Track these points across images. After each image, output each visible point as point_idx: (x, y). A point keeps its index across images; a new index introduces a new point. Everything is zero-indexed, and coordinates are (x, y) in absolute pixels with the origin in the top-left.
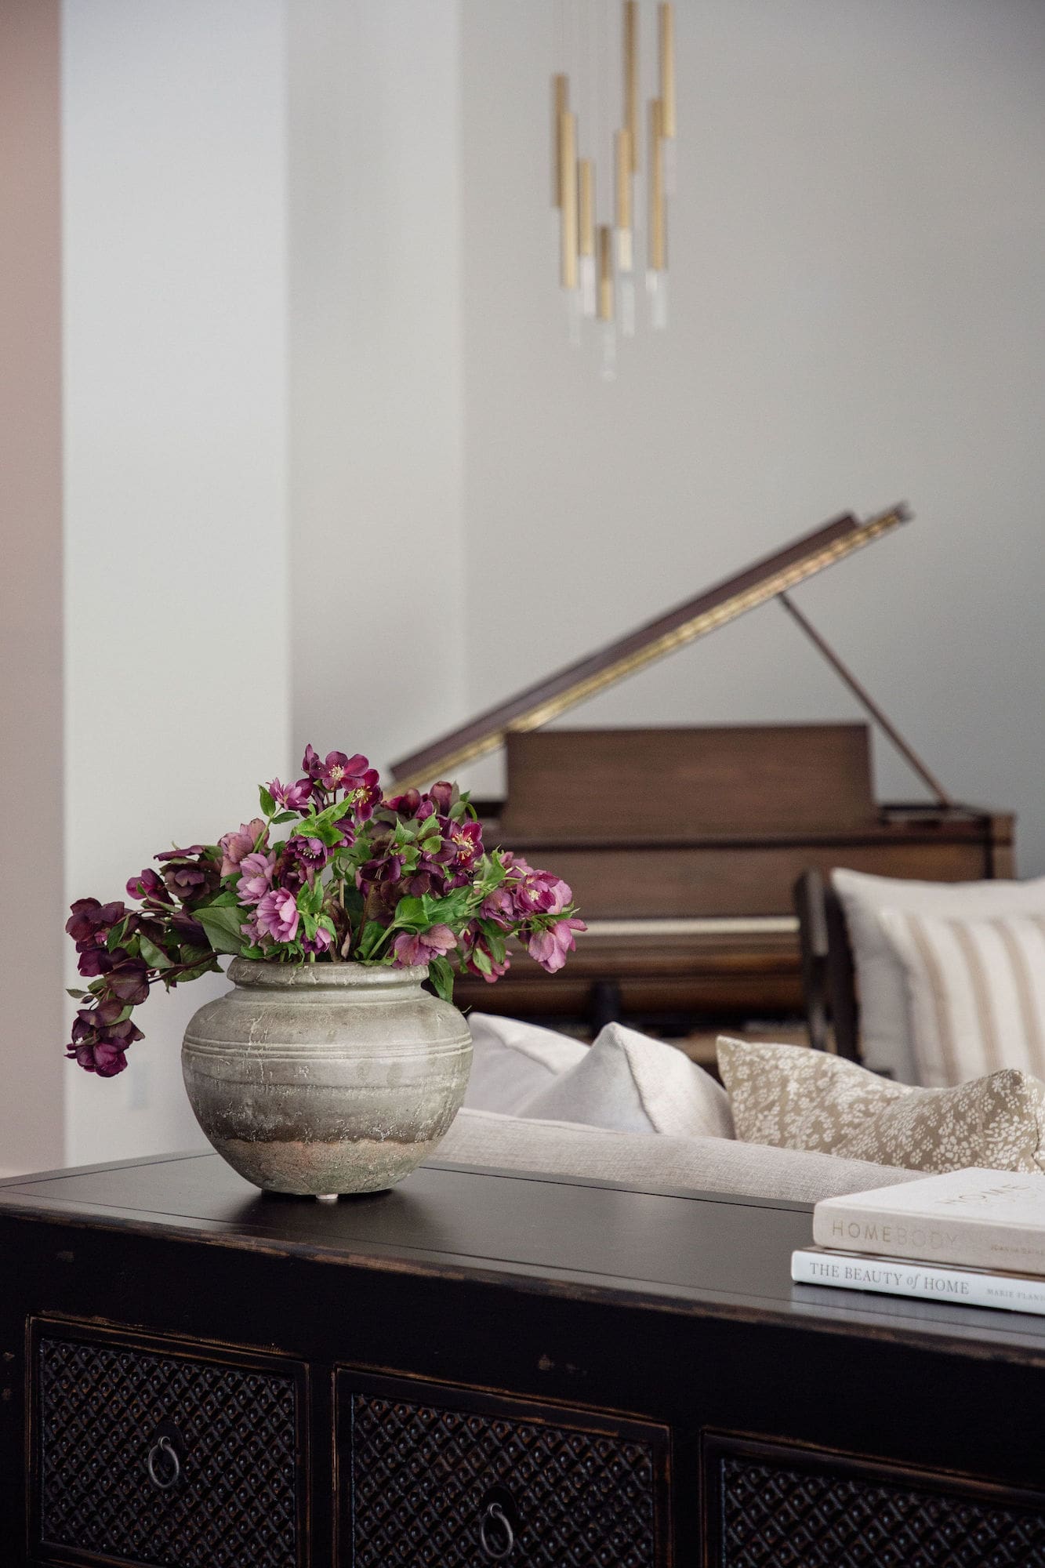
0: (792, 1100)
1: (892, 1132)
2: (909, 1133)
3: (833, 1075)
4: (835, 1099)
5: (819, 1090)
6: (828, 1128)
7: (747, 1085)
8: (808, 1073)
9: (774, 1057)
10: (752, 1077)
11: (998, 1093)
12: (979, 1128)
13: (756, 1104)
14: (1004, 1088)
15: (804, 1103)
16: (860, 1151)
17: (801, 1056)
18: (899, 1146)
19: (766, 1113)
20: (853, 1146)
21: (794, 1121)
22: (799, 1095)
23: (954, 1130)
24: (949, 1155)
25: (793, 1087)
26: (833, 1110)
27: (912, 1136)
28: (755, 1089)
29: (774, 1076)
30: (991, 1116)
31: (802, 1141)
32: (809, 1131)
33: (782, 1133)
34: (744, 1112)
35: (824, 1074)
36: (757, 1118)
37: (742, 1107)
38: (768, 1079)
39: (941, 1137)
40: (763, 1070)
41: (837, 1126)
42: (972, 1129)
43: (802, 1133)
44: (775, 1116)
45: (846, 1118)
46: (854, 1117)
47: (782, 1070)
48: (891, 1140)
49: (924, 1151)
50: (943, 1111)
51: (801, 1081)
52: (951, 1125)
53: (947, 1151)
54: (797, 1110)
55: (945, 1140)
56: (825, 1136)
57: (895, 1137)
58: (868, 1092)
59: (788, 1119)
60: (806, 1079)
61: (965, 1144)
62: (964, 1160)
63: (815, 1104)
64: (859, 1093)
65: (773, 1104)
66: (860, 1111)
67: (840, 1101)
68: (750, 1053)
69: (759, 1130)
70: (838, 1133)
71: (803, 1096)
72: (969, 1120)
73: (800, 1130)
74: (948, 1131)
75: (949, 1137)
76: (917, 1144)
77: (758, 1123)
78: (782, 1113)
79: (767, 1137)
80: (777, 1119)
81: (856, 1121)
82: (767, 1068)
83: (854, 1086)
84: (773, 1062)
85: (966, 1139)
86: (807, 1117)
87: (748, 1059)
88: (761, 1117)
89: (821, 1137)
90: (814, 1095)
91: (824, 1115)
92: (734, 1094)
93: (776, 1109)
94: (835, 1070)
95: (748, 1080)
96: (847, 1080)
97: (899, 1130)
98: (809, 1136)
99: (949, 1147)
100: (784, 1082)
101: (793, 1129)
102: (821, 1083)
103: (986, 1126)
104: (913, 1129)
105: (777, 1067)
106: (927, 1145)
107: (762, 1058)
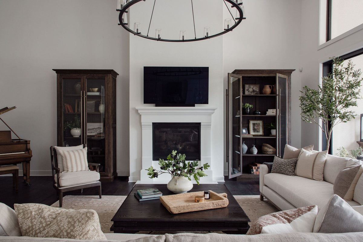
0: (33, 216)
1: (62, 225)
2: (67, 225)
3: (42, 209)
4: (44, 215)
5: (40, 213)
6: (44, 223)
7: (22, 214)
8: (36, 209)
9: (28, 207)
10: (23, 212)
11: (89, 217)
12: (84, 224)
13: (25, 218)
14: (90, 215)
15: (36, 216)
16: (54, 229)
17: (34, 206)
18: (64, 228)
19: (27, 219)
20: (52, 228)
21: (35, 221)
22: (35, 215)
23: (78, 225)
24: (77, 230)
25: (33, 213)
26: (44, 218)
27: (68, 226)
28: (24, 215)
29: (29, 211)
30: (87, 221)
31: (38, 226)
32: (39, 224)
33: (32, 224)
34: (21, 219)
35: (40, 209)
36: (25, 221)
37: (21, 218)
38: (27, 212)
39: (75, 226)
40: (26, 210)
41: (46, 222)
42: (83, 224)
43: (37, 224)
44: (30, 220)
45: (48, 220)
46: (50, 219)
47: (30, 210)
48: (62, 227)
49: (71, 229)
50: (75, 220)
51: (35, 211)
52: (78, 224)
53: (77, 229)
54: (35, 218)
55: (76, 227)
56: (43, 225)
57: (63, 226)
58: (51, 212)
59: (33, 221)
60: (36, 211)
61: (81, 227)
62: (80, 230)
63: (39, 217)
64: (49, 213)
65: (29, 217)
66: (50, 218)
67: (45, 216)
68: (22, 207)
69: (26, 223)
70: (46, 224)
71: (36, 215)
72: (82, 222)
73: (37, 223)
74: (77, 225)
75: (77, 226)
76: (69, 228)
77: (25, 222)
78: (32, 219)
79: (28, 225)
80: (30, 221)
81: (50, 220)
82: (27, 209)
83: (48, 211)
84: (28, 208)
85: (81, 226)
86: (38, 220)
87: (22, 208)
88: (26, 220)
89: (42, 225)
90: (38, 214)
91: (42, 220)
92: (19, 216)
93: (30, 219)
94: (43, 208)
95: (22, 213)
96: (46, 210)
97: (64, 224)
98: (39, 225)
99: (77, 228)
100: (31, 212)
101: (35, 223)
102: (40, 211)
103: (86, 223)
104: (68, 224)
105: (29, 209)
106: (72, 228)
107: (26, 207)
